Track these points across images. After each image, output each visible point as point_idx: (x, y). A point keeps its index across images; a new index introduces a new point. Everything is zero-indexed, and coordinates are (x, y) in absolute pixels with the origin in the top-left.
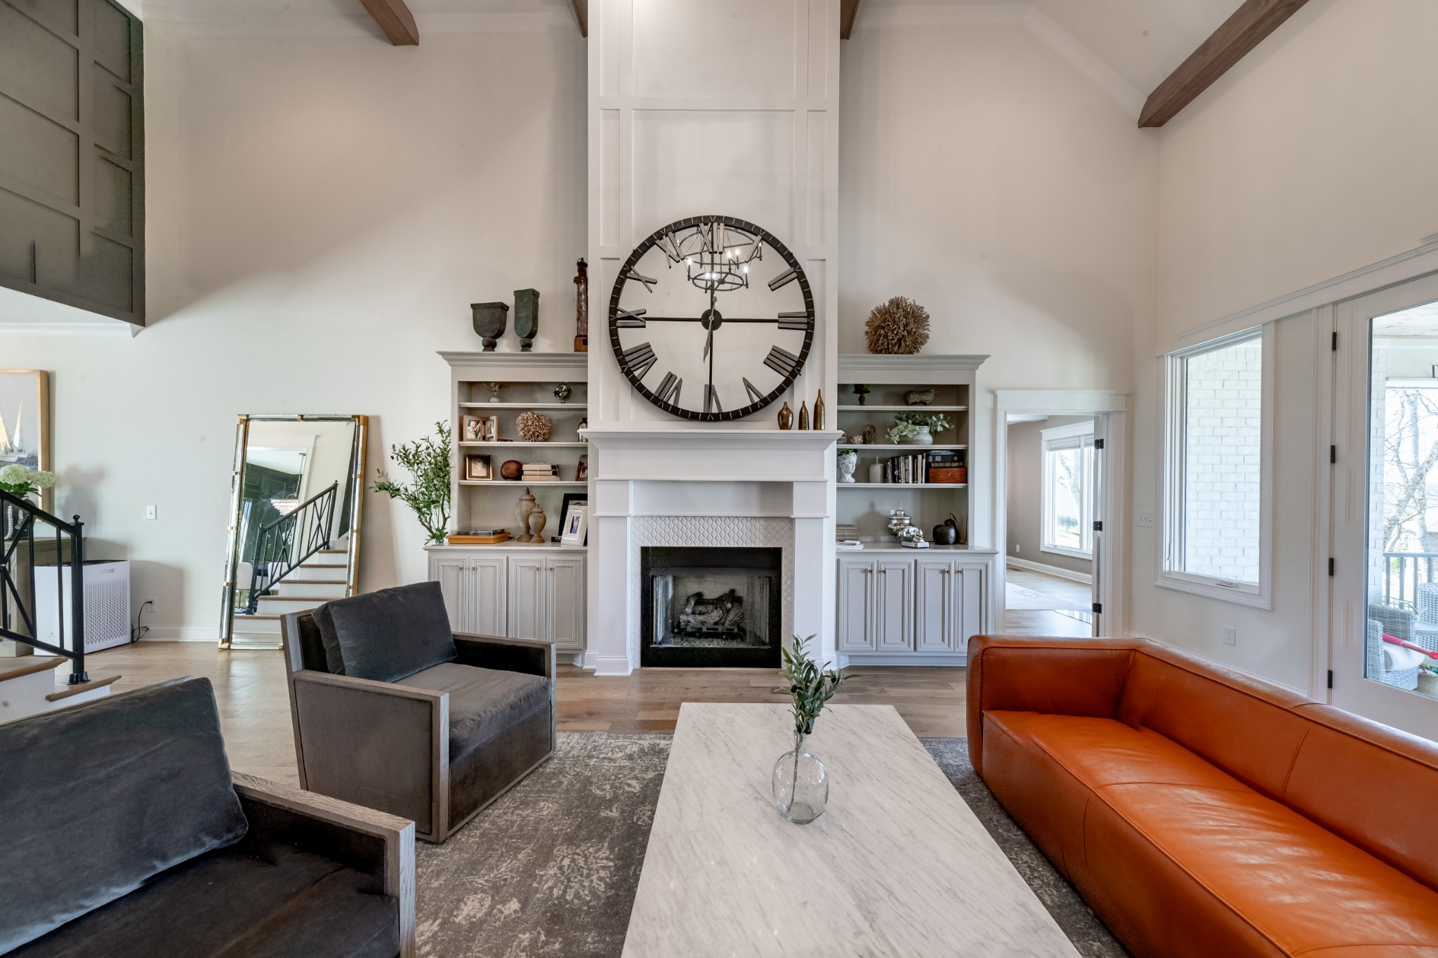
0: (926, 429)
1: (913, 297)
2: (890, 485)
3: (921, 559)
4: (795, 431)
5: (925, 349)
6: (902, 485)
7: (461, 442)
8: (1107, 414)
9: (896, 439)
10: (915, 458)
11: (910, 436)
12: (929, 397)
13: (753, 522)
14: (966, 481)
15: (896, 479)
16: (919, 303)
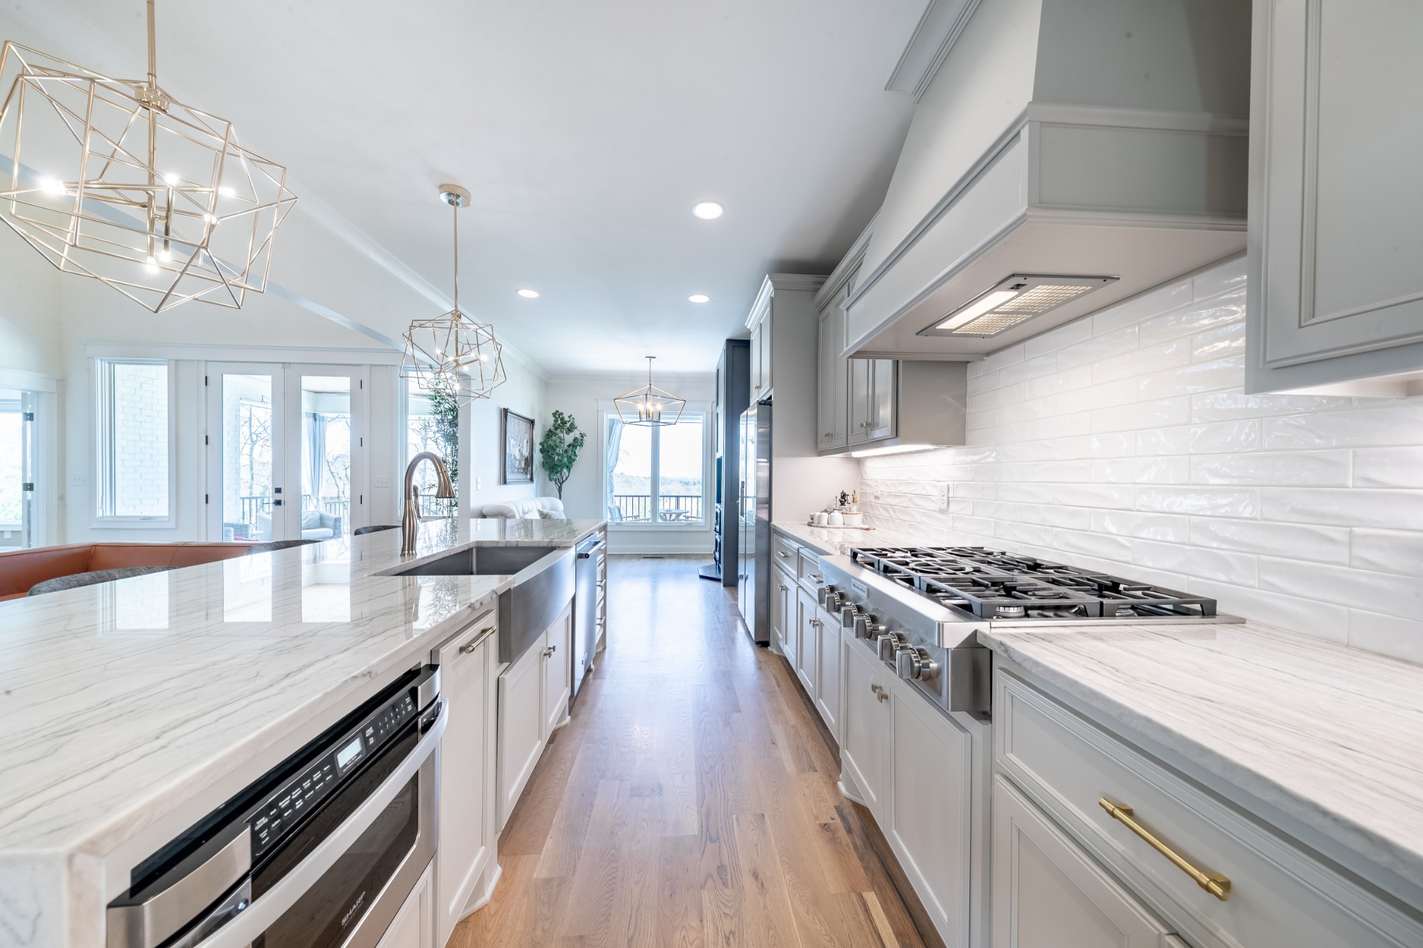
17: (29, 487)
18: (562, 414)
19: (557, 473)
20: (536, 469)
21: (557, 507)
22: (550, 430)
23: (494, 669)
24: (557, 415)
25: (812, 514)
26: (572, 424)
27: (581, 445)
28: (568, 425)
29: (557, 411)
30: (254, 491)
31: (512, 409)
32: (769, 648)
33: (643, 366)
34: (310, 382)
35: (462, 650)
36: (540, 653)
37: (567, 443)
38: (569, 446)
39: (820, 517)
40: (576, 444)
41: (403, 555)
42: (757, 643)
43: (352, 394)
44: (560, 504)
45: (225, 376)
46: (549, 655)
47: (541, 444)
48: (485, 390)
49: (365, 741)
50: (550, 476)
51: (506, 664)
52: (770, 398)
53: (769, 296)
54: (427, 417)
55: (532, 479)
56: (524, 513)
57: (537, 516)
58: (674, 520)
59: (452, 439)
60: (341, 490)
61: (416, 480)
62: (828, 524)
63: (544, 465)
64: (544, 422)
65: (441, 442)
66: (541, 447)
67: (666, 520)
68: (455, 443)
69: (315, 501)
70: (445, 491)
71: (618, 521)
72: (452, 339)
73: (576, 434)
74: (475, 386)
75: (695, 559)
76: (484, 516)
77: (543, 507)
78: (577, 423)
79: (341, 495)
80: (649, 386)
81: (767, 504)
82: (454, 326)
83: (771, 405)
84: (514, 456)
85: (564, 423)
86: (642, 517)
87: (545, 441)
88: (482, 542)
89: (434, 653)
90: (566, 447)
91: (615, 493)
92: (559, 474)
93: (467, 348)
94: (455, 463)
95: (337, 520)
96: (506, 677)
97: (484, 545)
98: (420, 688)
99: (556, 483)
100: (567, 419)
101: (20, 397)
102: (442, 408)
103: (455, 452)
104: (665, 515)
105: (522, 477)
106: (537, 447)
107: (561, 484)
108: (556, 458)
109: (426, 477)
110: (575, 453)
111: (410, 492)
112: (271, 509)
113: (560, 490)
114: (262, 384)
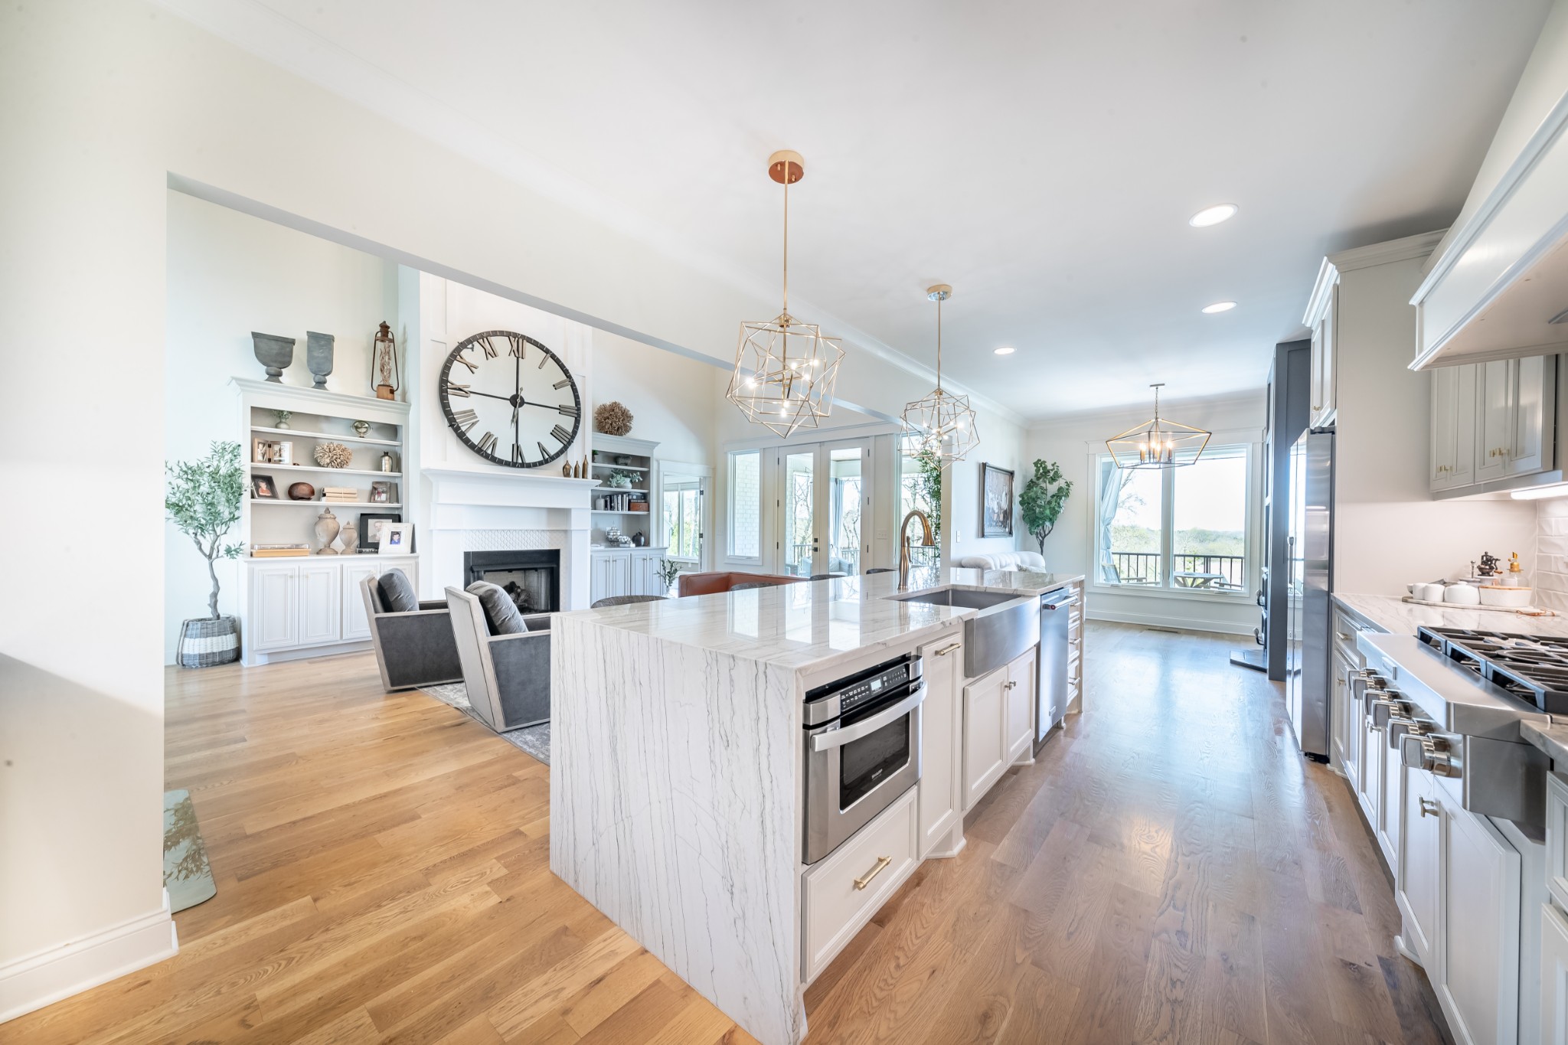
0: (628, 480)
1: (625, 404)
2: (609, 512)
3: (632, 553)
4: (572, 478)
5: (630, 434)
6: (616, 512)
7: (253, 463)
8: (705, 477)
9: (614, 484)
10: (622, 496)
11: (622, 484)
12: (629, 462)
13: (543, 533)
14: (649, 510)
15: (612, 508)
16: (628, 408)
17: (701, 536)
18: (1045, 462)
19: (1038, 526)
20: (1016, 523)
21: (1038, 562)
22: (1031, 481)
23: (961, 682)
24: (1039, 464)
25: (1412, 585)
26: (1056, 473)
27: (1067, 495)
28: (1052, 474)
29: (1039, 460)
30: (796, 541)
31: (991, 463)
32: (1328, 765)
33: (1148, 396)
34: (836, 454)
35: (937, 653)
36: (1001, 683)
37: (1050, 494)
38: (1053, 496)
39: (1425, 590)
40: (1061, 494)
41: (899, 588)
42: (1306, 754)
43: (863, 460)
44: (1041, 560)
45: (788, 456)
46: (1010, 688)
47: (1021, 496)
48: (961, 454)
49: (883, 683)
50: (1030, 530)
51: (971, 680)
52: (1333, 423)
53: (1333, 283)
54: (916, 475)
55: (1011, 533)
56: (1001, 567)
57: (1015, 569)
58: (1197, 586)
59: (936, 494)
60: (851, 541)
61: (908, 533)
62: (1444, 601)
63: (1024, 517)
64: (1025, 472)
65: (928, 498)
66: (1021, 499)
67: (1185, 585)
68: (938, 499)
69: (836, 549)
70: (928, 541)
71: (1116, 582)
72: (936, 412)
73: (1061, 483)
74: (954, 453)
75: (1229, 640)
76: (962, 566)
77: (1022, 562)
78: (1061, 471)
79: (851, 546)
80: (1154, 420)
81: (1325, 568)
82: (937, 403)
83: (1333, 433)
84: (993, 509)
85: (1046, 472)
86: (1150, 578)
87: (1025, 493)
88: (956, 586)
89: (919, 649)
90: (1049, 498)
91: (1112, 550)
92: (1041, 527)
93: (947, 419)
94: (939, 517)
95: (850, 566)
96: (971, 689)
97: (959, 588)
98: (911, 665)
99: (1037, 537)
100: (1050, 467)
101: (698, 480)
102: (928, 468)
103: (938, 507)
104: (1183, 578)
105: (1000, 530)
106: (1017, 499)
107: (1043, 538)
108: (1038, 510)
109: (916, 530)
110: (1059, 504)
111: (905, 541)
112: (811, 554)
113: (1042, 544)
114: (807, 460)
